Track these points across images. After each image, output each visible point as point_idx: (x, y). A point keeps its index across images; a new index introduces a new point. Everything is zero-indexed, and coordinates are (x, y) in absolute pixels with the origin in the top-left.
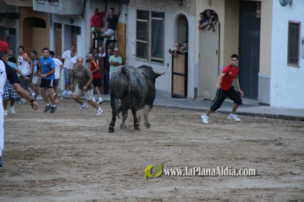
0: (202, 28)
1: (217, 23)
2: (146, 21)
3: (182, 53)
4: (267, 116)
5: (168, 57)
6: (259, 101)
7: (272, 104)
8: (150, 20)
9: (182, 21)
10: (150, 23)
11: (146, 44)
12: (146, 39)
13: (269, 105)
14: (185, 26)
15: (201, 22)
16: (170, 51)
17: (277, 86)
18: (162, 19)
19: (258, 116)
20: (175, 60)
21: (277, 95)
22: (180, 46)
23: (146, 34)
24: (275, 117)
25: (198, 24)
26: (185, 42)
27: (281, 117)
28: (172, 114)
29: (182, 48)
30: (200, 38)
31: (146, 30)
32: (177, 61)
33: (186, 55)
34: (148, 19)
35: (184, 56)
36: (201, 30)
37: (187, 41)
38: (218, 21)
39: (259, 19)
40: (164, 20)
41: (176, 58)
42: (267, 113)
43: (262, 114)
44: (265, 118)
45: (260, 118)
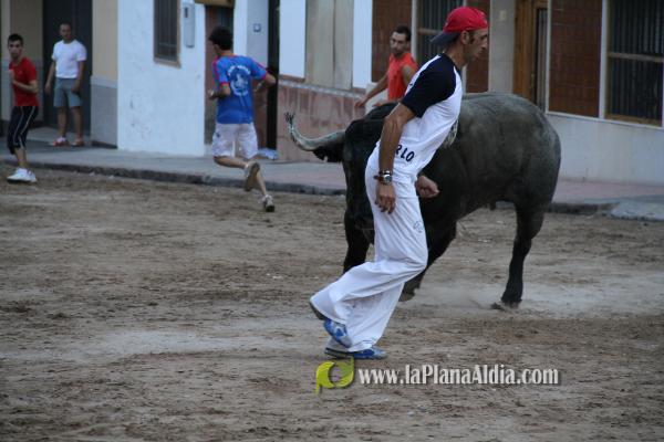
4: (117, 172)
6: (92, 138)
7: (122, 145)
13: (115, 147)
17: (132, 105)
19: (97, 173)
21: (133, 125)
24: (133, 174)
27: (147, 175)
43: (105, 168)
44: (112, 177)
45: (100, 176)
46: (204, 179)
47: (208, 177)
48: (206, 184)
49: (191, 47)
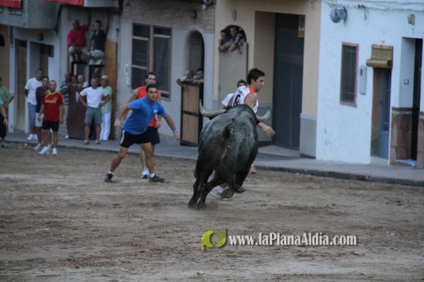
0: (224, 50)
1: (245, 44)
2: (146, 39)
3: (195, 84)
4: (313, 173)
5: (175, 90)
6: (301, 152)
7: (318, 156)
8: (152, 38)
9: (196, 40)
10: (151, 43)
11: (146, 71)
12: (146, 64)
13: (314, 158)
14: (200, 47)
15: (222, 42)
16: (179, 82)
17: (326, 132)
18: (168, 37)
19: (300, 173)
20: (185, 94)
21: (326, 144)
22: (191, 74)
23: (146, 57)
24: (322, 174)
25: (217, 45)
26: (198, 70)
28: (183, 168)
29: (195, 77)
30: (220, 64)
31: (145, 52)
32: (188, 95)
33: (201, 86)
34: (148, 36)
35: (198, 89)
36: (222, 54)
37: (202, 69)
38: (245, 41)
39: (302, 40)
40: (171, 38)
41: (187, 91)
42: (312, 168)
43: (305, 170)
44: (309, 176)
45: (302, 175)
46: (367, 178)
47: (369, 177)
48: (368, 181)
49: (364, 94)
